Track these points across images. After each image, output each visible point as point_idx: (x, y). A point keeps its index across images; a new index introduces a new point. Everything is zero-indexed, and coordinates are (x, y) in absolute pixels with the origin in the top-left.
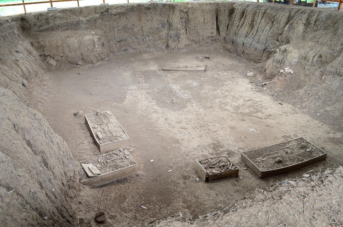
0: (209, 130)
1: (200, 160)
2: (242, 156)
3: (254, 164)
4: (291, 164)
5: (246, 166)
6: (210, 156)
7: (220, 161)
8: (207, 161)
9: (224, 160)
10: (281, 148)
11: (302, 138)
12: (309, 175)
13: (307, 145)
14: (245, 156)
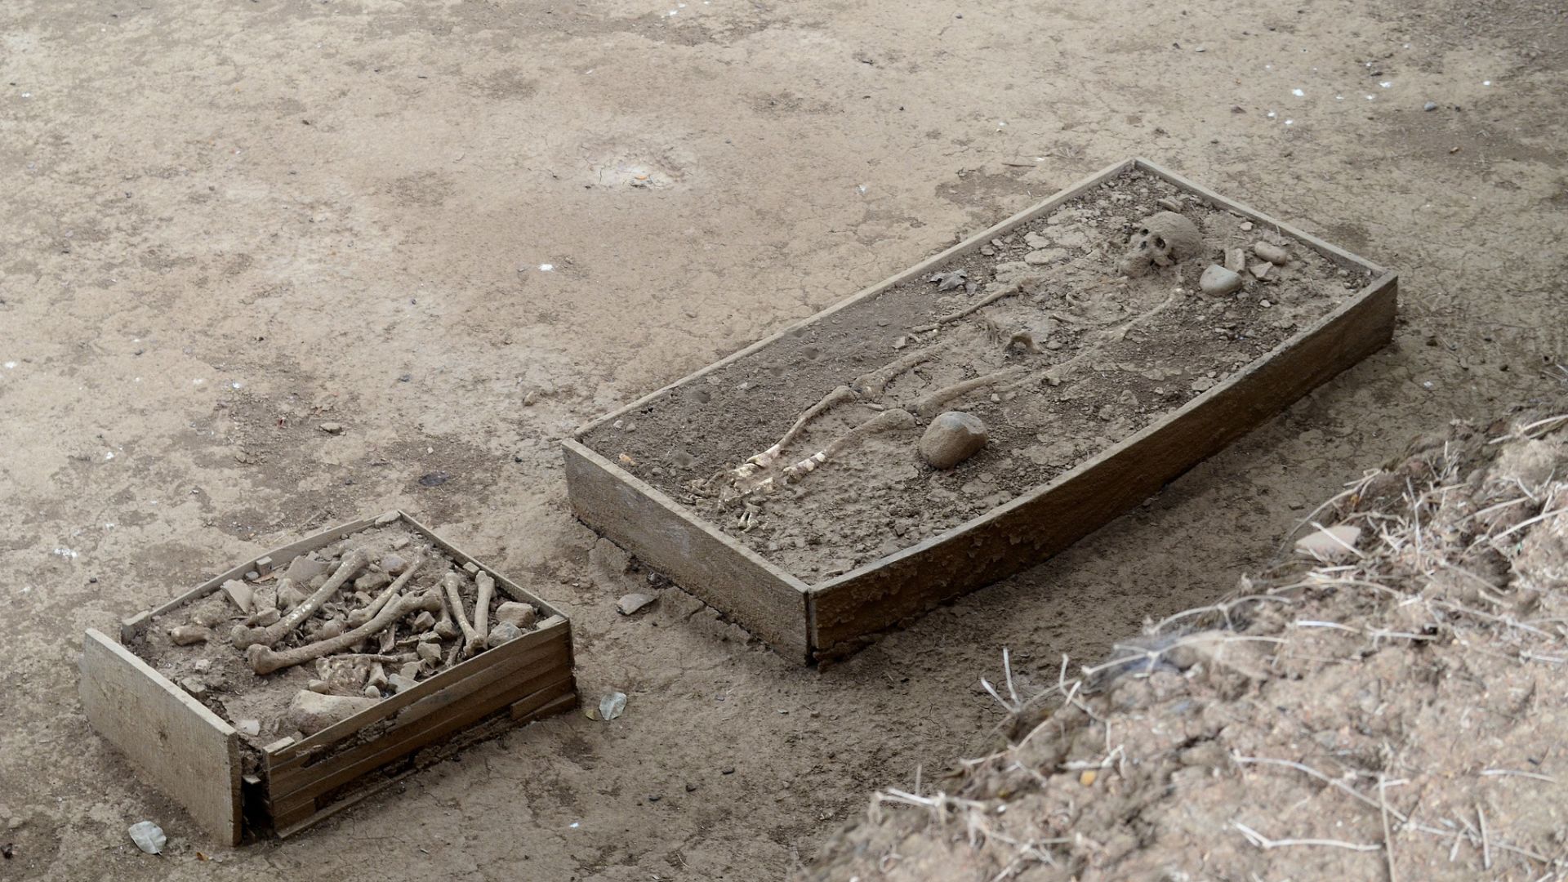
0: (157, 260)
1: (129, 621)
2: (578, 476)
3: (712, 530)
4: (1080, 455)
5: (635, 567)
6: (232, 544)
7: (358, 574)
8: (210, 608)
9: (394, 560)
10: (960, 303)
11: (1138, 166)
12: (1354, 532)
13: (1202, 227)
14: (611, 468)
